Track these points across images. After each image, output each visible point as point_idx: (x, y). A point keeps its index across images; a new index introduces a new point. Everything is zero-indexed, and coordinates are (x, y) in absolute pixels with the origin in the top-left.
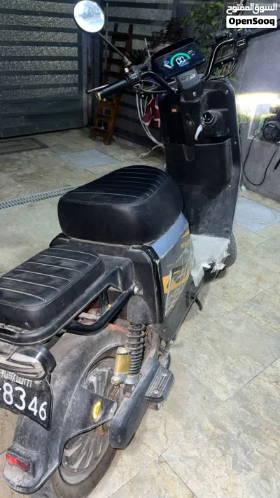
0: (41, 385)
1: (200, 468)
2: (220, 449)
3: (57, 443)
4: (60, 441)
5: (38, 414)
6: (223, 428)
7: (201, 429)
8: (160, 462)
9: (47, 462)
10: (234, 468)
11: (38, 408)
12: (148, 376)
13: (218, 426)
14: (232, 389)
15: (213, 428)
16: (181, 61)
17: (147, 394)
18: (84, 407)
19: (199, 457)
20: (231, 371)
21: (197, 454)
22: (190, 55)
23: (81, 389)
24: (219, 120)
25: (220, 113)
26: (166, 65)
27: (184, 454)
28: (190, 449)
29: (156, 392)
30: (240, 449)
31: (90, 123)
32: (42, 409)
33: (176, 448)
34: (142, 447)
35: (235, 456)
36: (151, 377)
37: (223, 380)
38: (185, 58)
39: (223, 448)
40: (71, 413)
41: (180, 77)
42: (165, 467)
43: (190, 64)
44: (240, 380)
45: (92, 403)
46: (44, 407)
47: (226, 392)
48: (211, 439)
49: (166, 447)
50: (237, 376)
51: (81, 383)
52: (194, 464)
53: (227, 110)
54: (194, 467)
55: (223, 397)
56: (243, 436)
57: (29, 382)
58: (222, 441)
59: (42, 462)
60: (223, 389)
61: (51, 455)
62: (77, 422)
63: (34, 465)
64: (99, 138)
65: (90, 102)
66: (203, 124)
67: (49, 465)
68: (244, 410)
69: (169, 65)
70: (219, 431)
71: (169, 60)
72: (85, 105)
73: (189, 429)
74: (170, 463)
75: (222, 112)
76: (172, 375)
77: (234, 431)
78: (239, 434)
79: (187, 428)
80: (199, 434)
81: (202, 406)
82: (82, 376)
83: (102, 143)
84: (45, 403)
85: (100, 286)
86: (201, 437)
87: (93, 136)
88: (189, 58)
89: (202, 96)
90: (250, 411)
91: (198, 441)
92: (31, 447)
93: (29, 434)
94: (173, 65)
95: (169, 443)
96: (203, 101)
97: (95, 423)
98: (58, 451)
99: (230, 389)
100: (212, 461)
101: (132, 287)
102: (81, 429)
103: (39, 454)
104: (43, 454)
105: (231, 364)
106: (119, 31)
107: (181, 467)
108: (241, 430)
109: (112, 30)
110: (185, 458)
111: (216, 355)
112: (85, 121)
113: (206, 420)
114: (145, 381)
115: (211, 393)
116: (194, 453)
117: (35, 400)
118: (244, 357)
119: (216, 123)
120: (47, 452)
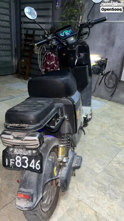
0: (36, 153)
1: (96, 201)
2: (103, 192)
3: (41, 185)
4: (42, 184)
5: (35, 168)
6: (102, 184)
7: (93, 185)
8: (78, 201)
9: (38, 194)
10: (110, 199)
11: (35, 165)
12: (72, 159)
13: (99, 183)
14: (102, 168)
15: (98, 184)
16: (67, 34)
17: (73, 166)
18: (51, 168)
19: (95, 196)
20: (100, 161)
21: (94, 195)
22: (70, 31)
23: (48, 160)
24: (83, 57)
25: (83, 54)
26: (61, 35)
27: (88, 196)
28: (90, 194)
29: (77, 165)
30: (111, 191)
31: (17, 72)
32: (37, 164)
33: (84, 194)
34: (69, 196)
35: (110, 194)
36: (73, 159)
37: (97, 165)
38: (68, 32)
39: (104, 191)
40: (46, 171)
41: (67, 39)
42: (81, 202)
43: (71, 35)
44: (104, 164)
45: (53, 167)
46: (38, 163)
47: (100, 170)
48: (98, 189)
49: (79, 194)
50: (102, 163)
51: (48, 158)
52: (93, 200)
53: (86, 53)
54: (94, 201)
55: (99, 172)
56: (111, 186)
57: (30, 153)
58: (103, 189)
59: (36, 195)
60: (98, 169)
61: (39, 191)
62: (49, 175)
63: (32, 196)
64: (21, 78)
65: (16, 63)
66: (78, 58)
67: (39, 196)
68: (109, 176)
69: (62, 35)
70: (100, 185)
71: (62, 33)
72: (14, 64)
73: (88, 186)
74: (83, 201)
75: (84, 54)
76: (81, 157)
77: (107, 184)
78: (109, 185)
79: (87, 185)
80: (93, 187)
81: (91, 176)
82: (48, 155)
83: (23, 80)
84: (39, 161)
85: (54, 112)
86: (94, 188)
87: (19, 77)
88: (70, 32)
89: (76, 47)
90: (111, 175)
91: (93, 190)
92: (30, 188)
93: (28, 182)
94: (64, 35)
95: (80, 192)
96: (77, 49)
97: (55, 177)
98: (42, 189)
99: (101, 168)
100: (101, 197)
101: (64, 116)
102: (50, 178)
103: (34, 191)
104: (36, 190)
105: (99, 158)
106: (28, 33)
107: (88, 201)
108: (110, 183)
109: (26, 33)
110: (89, 198)
111: (92, 156)
112: (15, 71)
113: (94, 182)
114: (71, 160)
115: (94, 171)
116: (92, 195)
117: (33, 161)
118: (104, 155)
119: (82, 58)
120: (37, 190)
